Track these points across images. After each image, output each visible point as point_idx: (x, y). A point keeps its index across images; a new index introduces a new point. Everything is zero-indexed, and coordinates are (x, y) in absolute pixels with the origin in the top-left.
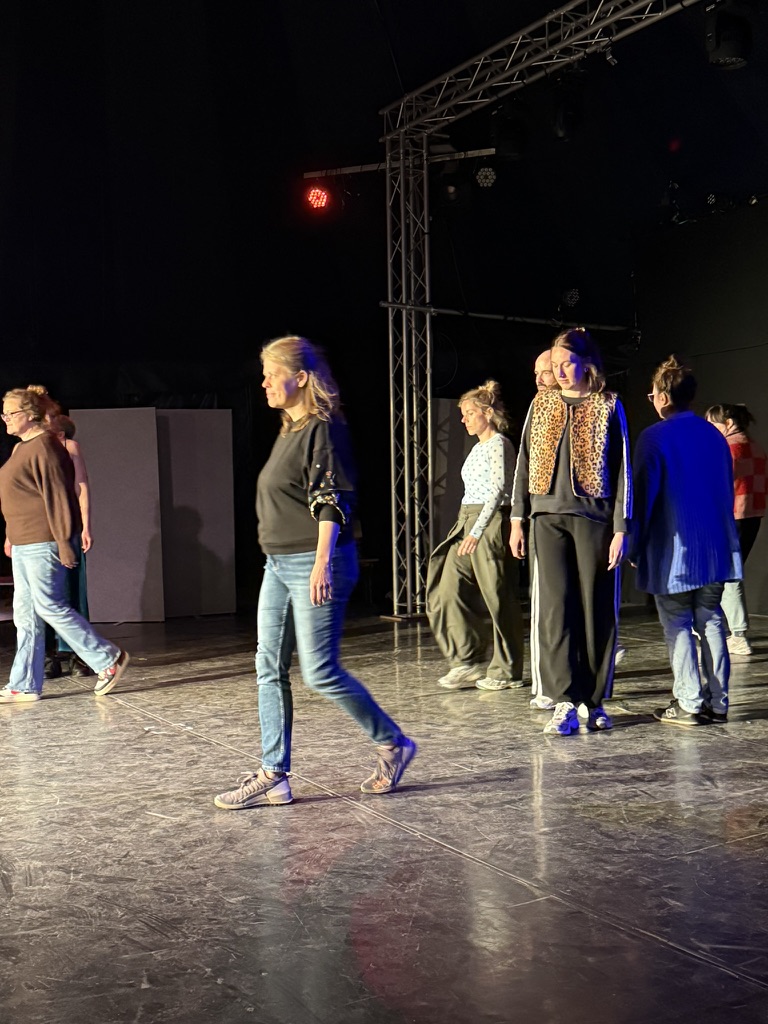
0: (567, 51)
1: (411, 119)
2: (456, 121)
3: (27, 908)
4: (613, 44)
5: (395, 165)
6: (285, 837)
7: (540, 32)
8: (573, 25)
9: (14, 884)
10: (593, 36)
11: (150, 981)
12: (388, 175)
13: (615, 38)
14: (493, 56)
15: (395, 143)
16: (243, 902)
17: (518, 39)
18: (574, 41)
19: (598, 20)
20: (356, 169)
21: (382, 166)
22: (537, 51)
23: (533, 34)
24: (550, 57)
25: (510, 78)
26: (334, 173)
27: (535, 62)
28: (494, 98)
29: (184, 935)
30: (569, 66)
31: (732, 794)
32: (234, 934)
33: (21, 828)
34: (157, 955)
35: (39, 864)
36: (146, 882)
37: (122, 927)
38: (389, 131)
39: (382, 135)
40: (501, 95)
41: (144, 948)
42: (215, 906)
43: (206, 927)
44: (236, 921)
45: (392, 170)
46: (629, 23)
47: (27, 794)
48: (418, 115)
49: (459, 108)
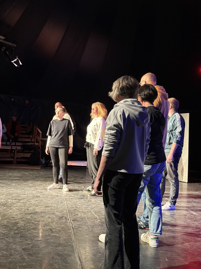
11: (168, 259)
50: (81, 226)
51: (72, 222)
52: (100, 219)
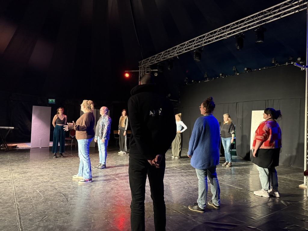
0: (171, 56)
1: (144, 64)
2: (152, 65)
3: (71, 205)
4: (178, 55)
5: (141, 71)
6: (117, 192)
7: (166, 52)
8: (172, 51)
9: (68, 200)
10: (175, 54)
11: (94, 220)
12: (140, 73)
13: (179, 54)
14: (158, 55)
15: (141, 67)
16: (110, 205)
17: (163, 53)
18: (172, 54)
19: (176, 51)
20: (134, 71)
21: (139, 71)
22: (166, 55)
23: (165, 52)
24: (168, 56)
25: (161, 59)
26: (130, 71)
27: (165, 57)
28: (158, 62)
29: (100, 211)
30: (171, 58)
31: (194, 185)
32: (109, 211)
33: (70, 188)
34: (95, 215)
35: (73, 196)
36: (92, 200)
37: (88, 209)
38: (140, 65)
39: (139, 66)
40: (159, 61)
41: (92, 213)
42: (105, 205)
43: (104, 209)
44: (109, 208)
45: (140, 72)
46: (181, 52)
47: (70, 181)
48: (145, 63)
49: (152, 63)
50: (26, 206)
51: (18, 203)
52: (44, 197)
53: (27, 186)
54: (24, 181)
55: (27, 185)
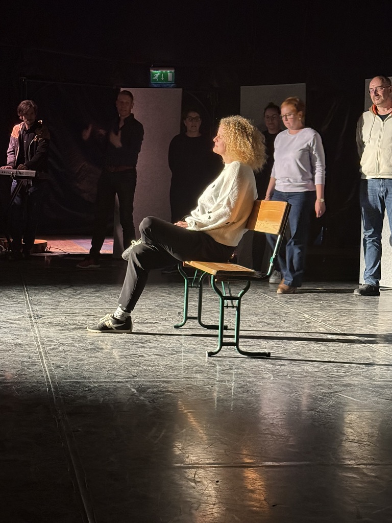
50: (93, 430)
51: (67, 418)
53: (91, 368)
54: (79, 352)
55: (91, 364)
